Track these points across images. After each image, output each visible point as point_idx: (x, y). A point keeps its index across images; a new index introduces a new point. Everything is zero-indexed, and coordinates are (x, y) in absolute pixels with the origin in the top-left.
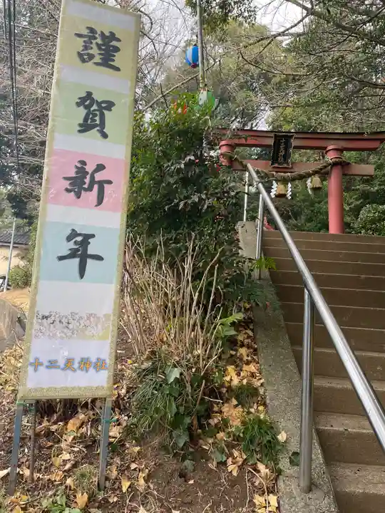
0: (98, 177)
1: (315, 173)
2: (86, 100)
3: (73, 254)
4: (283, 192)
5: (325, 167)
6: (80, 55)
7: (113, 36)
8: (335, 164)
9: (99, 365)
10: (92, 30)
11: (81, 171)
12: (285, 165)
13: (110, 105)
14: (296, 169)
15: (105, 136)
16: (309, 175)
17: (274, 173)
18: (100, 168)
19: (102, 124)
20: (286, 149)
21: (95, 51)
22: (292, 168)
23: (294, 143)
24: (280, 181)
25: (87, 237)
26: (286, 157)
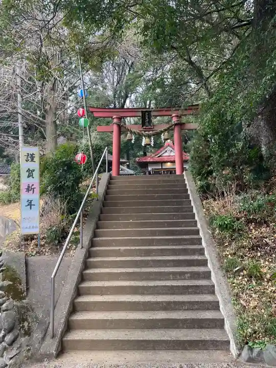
0: (32, 187)
1: (165, 130)
2: (28, 170)
3: (28, 205)
4: (148, 143)
5: (171, 126)
6: (26, 160)
7: (33, 154)
8: (176, 125)
9: (36, 227)
10: (28, 154)
11: (29, 187)
12: (150, 127)
13: (34, 170)
14: (155, 128)
15: (33, 178)
16: (162, 132)
17: (143, 132)
18: (33, 185)
19: (32, 175)
20: (149, 118)
21: (29, 159)
22: (153, 128)
23: (153, 114)
24: (146, 136)
25: (31, 201)
26: (150, 122)
